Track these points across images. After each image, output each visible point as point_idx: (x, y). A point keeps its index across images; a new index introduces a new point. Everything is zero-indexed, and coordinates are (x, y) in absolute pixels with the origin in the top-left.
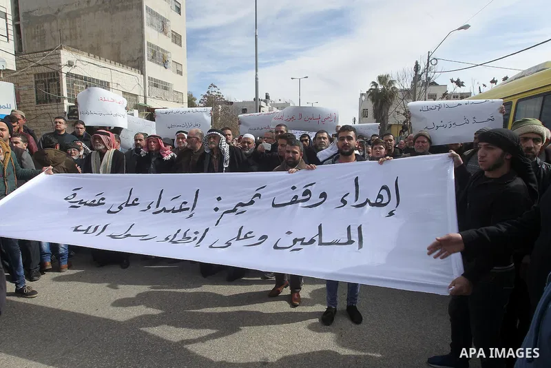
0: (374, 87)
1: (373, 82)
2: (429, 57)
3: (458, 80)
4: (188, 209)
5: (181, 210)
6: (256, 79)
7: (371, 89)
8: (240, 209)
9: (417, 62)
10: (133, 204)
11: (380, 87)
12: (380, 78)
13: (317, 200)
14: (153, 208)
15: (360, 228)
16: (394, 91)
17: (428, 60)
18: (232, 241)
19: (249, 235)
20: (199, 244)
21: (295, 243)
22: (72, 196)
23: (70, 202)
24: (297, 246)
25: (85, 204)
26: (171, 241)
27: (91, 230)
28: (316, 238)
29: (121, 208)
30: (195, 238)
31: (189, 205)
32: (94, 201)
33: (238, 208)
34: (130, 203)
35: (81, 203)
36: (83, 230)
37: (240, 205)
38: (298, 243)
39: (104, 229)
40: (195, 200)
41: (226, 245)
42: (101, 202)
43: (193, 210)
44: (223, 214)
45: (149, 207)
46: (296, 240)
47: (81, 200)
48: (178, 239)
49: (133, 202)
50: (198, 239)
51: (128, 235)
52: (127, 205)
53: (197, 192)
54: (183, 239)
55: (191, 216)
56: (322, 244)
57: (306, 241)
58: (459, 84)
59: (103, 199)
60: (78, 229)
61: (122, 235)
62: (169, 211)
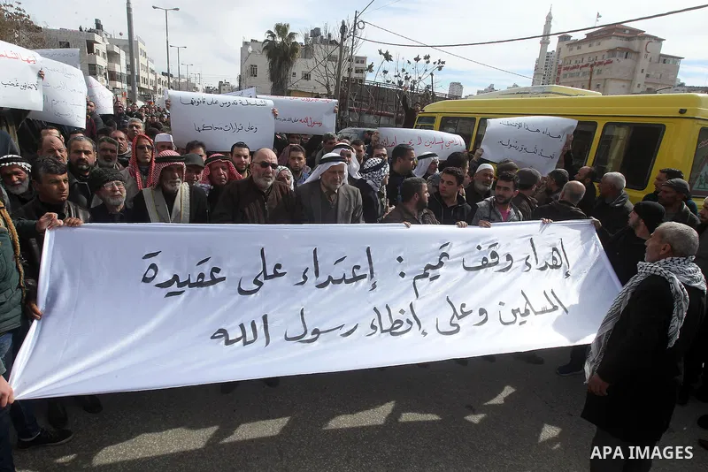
0: (271, 39)
1: (270, 32)
2: (356, 18)
3: (387, 53)
4: (365, 277)
5: (356, 279)
7: (267, 40)
8: (431, 273)
9: (343, 22)
10: (276, 275)
11: (279, 40)
12: (278, 27)
13: (506, 264)
14: (312, 280)
15: (552, 292)
16: (295, 47)
17: (355, 21)
18: (455, 320)
19: (465, 310)
20: (422, 330)
21: (515, 316)
22: (152, 272)
23: (158, 285)
24: (520, 319)
25: (192, 285)
26: (383, 331)
27: (250, 335)
28: (528, 307)
29: (260, 284)
30: (409, 322)
31: (364, 270)
32: (202, 276)
33: (429, 272)
34: (270, 272)
35: (180, 285)
36: (238, 339)
37: (429, 267)
38: (518, 314)
39: (266, 327)
40: (370, 263)
41: (456, 328)
42: (217, 276)
43: (372, 277)
44: (414, 280)
45: (305, 277)
46: (514, 312)
47: (176, 278)
48: (387, 325)
49: (275, 271)
50: (415, 324)
51: (316, 332)
52: (266, 277)
53: (368, 251)
54: (395, 326)
55: (374, 286)
56: (536, 313)
57: (522, 311)
58: (388, 57)
59: (217, 270)
60: (230, 339)
61: (306, 332)
62: (339, 281)
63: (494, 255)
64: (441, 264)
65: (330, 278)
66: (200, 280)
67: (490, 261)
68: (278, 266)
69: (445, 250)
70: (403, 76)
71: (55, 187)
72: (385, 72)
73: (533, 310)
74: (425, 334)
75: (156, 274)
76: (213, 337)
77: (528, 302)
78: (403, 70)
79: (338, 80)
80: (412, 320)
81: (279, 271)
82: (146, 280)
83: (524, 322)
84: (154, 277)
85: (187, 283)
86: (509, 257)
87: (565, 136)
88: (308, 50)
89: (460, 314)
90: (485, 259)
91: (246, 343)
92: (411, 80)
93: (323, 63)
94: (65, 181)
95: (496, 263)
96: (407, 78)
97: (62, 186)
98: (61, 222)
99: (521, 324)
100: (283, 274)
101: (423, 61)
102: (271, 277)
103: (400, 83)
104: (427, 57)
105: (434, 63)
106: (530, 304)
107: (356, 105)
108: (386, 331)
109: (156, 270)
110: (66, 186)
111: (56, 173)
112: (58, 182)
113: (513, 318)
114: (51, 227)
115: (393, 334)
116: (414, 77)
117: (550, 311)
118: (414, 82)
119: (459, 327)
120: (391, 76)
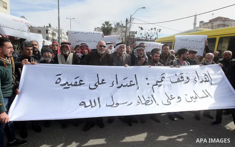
0: (103, 26)
1: (103, 24)
2: (131, 17)
3: (142, 27)
4: (134, 84)
5: (131, 85)
6: (59, 17)
7: (102, 27)
9: (127, 18)
10: (102, 83)
11: (106, 26)
12: (106, 22)
13: (187, 80)
14: (115, 85)
15: (206, 91)
16: (111, 28)
17: (131, 18)
18: (169, 101)
19: (172, 97)
20: (157, 104)
21: (192, 99)
22: (59, 81)
23: (61, 85)
24: (194, 100)
25: (72, 85)
26: (142, 104)
27: (93, 104)
28: (197, 96)
29: (97, 86)
30: (152, 101)
31: (134, 82)
32: (76, 82)
33: (158, 83)
34: (100, 82)
35: (68, 85)
36: (89, 106)
37: (158, 82)
38: (193, 99)
39: (99, 102)
40: (136, 80)
41: (169, 103)
42: (81, 83)
43: (137, 85)
44: (153, 86)
45: (113, 84)
46: (191, 98)
47: (67, 83)
48: (144, 102)
49: (102, 82)
50: (154, 101)
51: (117, 104)
52: (99, 84)
53: (135, 75)
54: (147, 102)
55: (138, 88)
56: (200, 98)
57: (195, 97)
58: (142, 29)
59: (82, 81)
60: (86, 106)
61: (114, 104)
62: (125, 86)
63: (182, 77)
64: (162, 81)
65: (122, 85)
66: (76, 84)
67: (181, 79)
68: (103, 80)
69: (163, 76)
70: (147, 35)
71: (28, 51)
72: (141, 34)
73: (199, 97)
74: (158, 105)
75: (60, 81)
76: (80, 105)
77: (196, 94)
78: (147, 33)
79: (125, 37)
80: (153, 100)
81: (104, 82)
82: (56, 83)
83: (196, 101)
84: (59, 82)
85: (71, 84)
86: (188, 78)
87: (204, 41)
88: (116, 29)
89: (171, 98)
90: (179, 79)
91: (92, 107)
92: (150, 36)
93: (121, 32)
94: (31, 49)
95: (183, 80)
96: (149, 36)
97: (30, 51)
98: (29, 63)
99: (194, 102)
100: (105, 83)
101: (154, 30)
102: (101, 84)
103: (147, 37)
104: (155, 28)
105: (158, 30)
106: (197, 95)
107: (132, 45)
108: (144, 104)
109: (60, 80)
110: (32, 51)
111: (28, 47)
112: (29, 50)
113: (191, 100)
114: (26, 64)
115: (146, 105)
116: (151, 35)
117: (205, 97)
118: (151, 36)
119: (171, 103)
120: (143, 35)
